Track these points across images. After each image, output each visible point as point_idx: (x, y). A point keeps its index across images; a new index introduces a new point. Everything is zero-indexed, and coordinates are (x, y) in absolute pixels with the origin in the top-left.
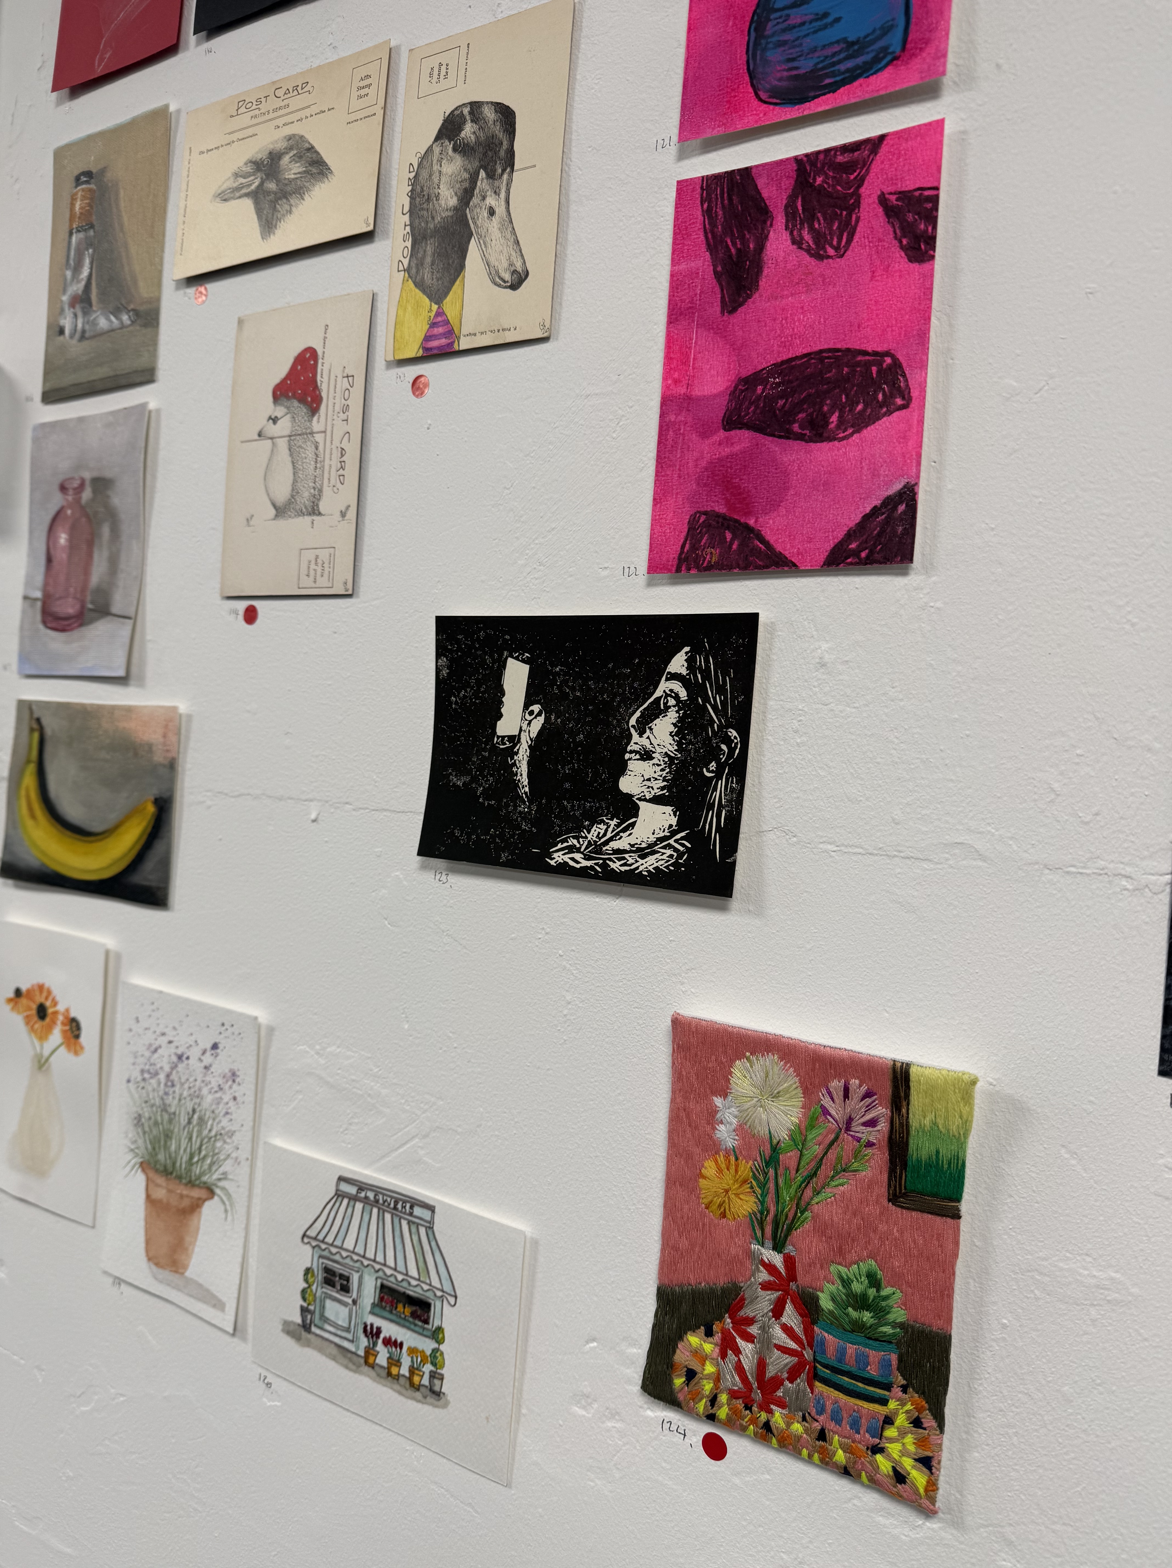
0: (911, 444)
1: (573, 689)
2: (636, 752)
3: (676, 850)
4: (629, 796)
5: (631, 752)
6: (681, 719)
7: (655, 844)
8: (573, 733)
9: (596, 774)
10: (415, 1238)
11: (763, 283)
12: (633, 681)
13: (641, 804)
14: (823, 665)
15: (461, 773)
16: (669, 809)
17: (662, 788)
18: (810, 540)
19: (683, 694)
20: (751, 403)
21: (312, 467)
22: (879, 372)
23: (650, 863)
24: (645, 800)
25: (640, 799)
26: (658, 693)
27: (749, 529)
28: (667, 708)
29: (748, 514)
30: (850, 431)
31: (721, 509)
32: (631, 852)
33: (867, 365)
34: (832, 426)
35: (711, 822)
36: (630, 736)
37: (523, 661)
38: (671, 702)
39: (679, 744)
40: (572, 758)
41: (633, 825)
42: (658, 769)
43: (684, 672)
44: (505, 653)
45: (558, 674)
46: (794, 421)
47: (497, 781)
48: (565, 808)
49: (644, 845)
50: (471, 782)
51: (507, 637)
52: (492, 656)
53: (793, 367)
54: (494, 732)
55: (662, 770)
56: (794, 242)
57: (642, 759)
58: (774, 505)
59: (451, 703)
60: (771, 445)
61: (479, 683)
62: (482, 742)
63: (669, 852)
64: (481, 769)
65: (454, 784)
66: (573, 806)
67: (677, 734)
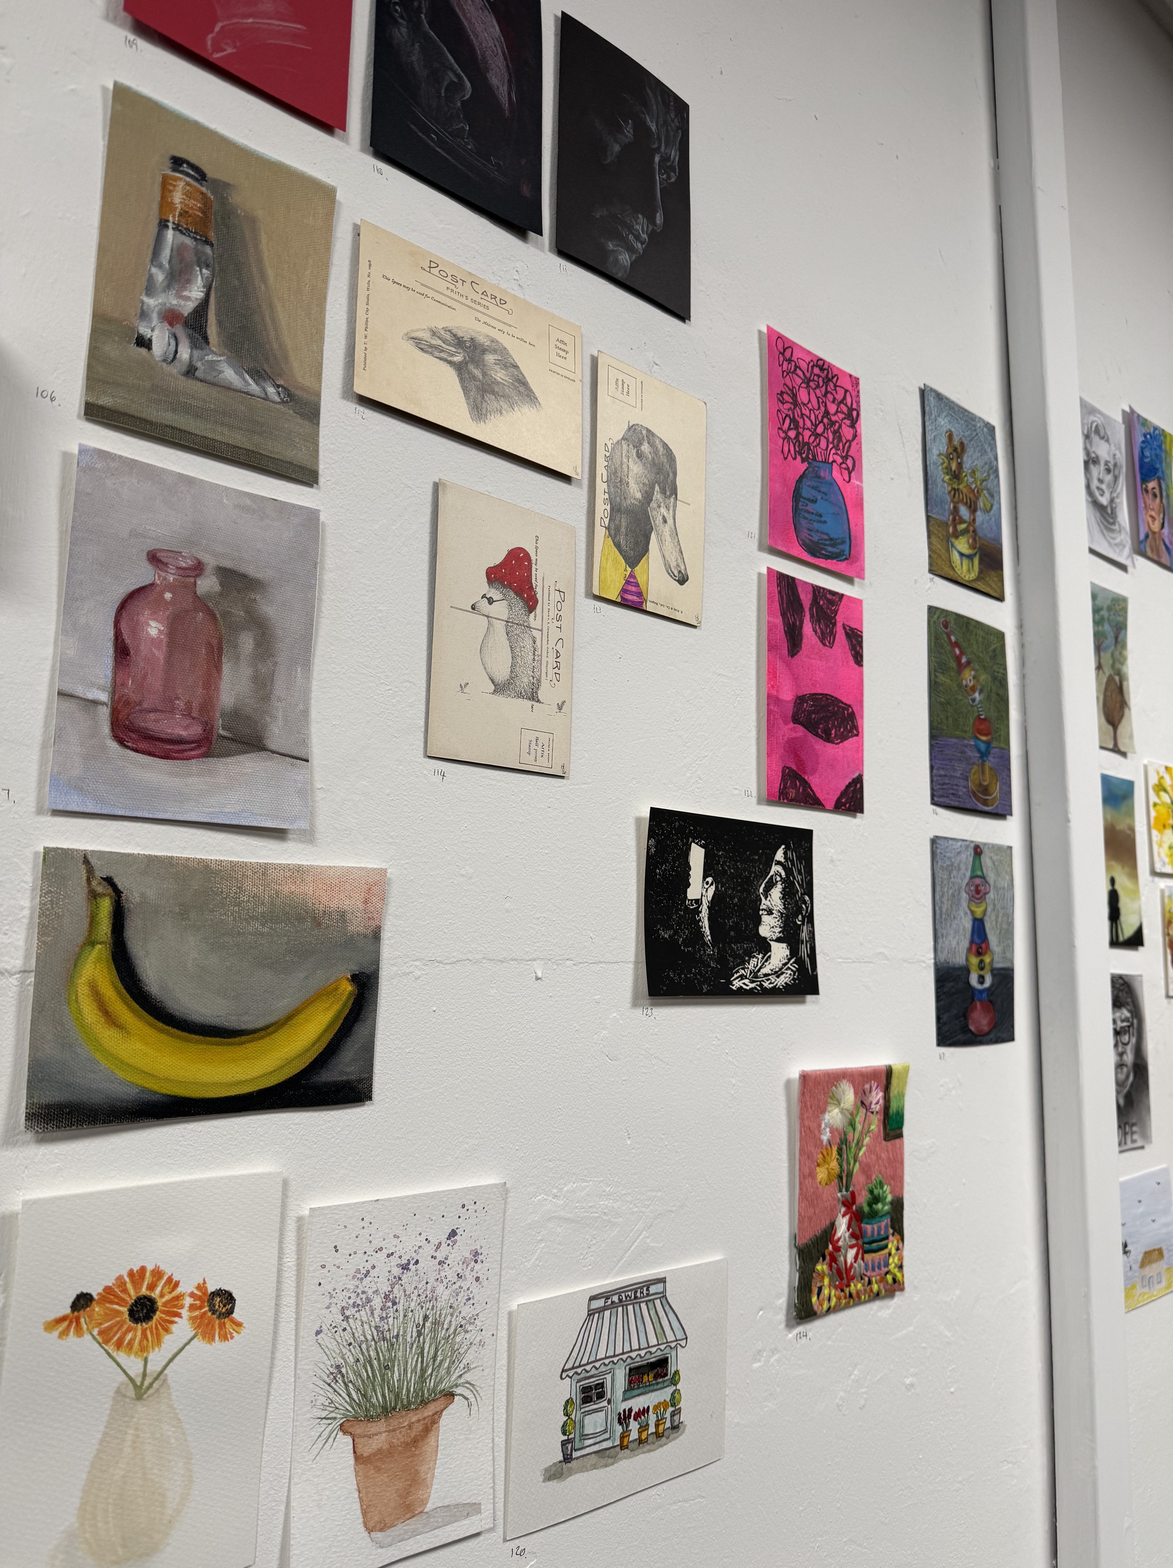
0: (860, 754)
1: (729, 867)
2: (765, 910)
3: (792, 970)
4: (765, 938)
5: (762, 910)
6: (784, 889)
7: (782, 968)
8: (732, 898)
9: (747, 925)
10: (652, 1312)
11: (803, 646)
12: (760, 864)
13: (772, 943)
14: (832, 861)
15: (667, 928)
16: (784, 945)
17: (780, 932)
18: (828, 794)
19: (783, 874)
20: (802, 712)
21: (531, 657)
22: (848, 713)
23: (782, 981)
24: (773, 940)
25: (770, 940)
26: (772, 873)
27: (806, 782)
28: (777, 882)
29: (805, 773)
30: (839, 741)
31: (794, 767)
32: (772, 974)
33: (844, 709)
34: (833, 736)
35: (804, 950)
36: (760, 900)
37: (701, 846)
38: (778, 879)
39: (784, 905)
40: (733, 915)
41: (770, 957)
42: (777, 920)
43: (783, 860)
44: (690, 839)
45: (720, 857)
46: (819, 728)
47: (691, 933)
48: (733, 949)
49: (777, 970)
50: (674, 934)
51: (692, 828)
52: (682, 841)
53: (817, 698)
54: (686, 897)
55: (778, 921)
56: (814, 631)
57: (768, 914)
58: (814, 771)
59: (656, 874)
60: (812, 738)
61: (674, 860)
62: (678, 904)
63: (789, 972)
64: (679, 924)
65: (663, 937)
66: (738, 948)
67: (783, 899)
